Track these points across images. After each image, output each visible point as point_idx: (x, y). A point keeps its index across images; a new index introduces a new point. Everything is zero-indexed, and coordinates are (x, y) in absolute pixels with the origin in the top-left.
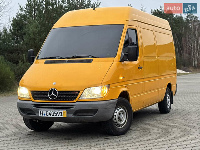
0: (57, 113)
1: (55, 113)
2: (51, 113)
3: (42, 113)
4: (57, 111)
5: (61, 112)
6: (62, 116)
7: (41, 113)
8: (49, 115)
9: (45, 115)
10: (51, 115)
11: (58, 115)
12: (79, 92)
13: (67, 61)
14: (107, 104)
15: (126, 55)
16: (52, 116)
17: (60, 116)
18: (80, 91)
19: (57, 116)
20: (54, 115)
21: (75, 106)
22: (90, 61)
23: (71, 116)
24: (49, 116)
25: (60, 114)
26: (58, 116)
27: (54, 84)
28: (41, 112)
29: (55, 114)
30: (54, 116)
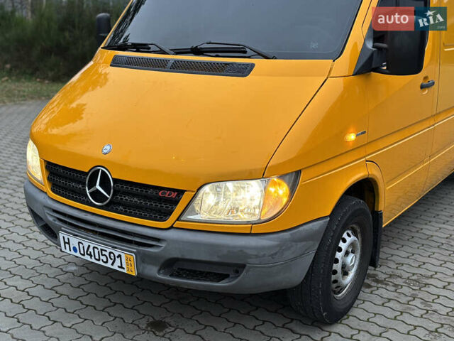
0: (107, 254)
1: (104, 253)
2: (91, 250)
3: (69, 243)
4: (109, 250)
5: (119, 256)
6: (121, 267)
7: (65, 243)
8: (87, 254)
9: (75, 250)
10: (90, 255)
11: (110, 262)
12: (181, 192)
13: (169, 65)
14: (282, 247)
15: (380, 49)
16: (93, 260)
17: (115, 267)
18: (185, 191)
19: (109, 265)
20: (99, 260)
21: (163, 245)
22: (244, 71)
23: (153, 271)
24: (87, 258)
25: (118, 260)
26: (112, 264)
27: (105, 151)
28: (67, 241)
29: (102, 257)
30: (100, 263)
